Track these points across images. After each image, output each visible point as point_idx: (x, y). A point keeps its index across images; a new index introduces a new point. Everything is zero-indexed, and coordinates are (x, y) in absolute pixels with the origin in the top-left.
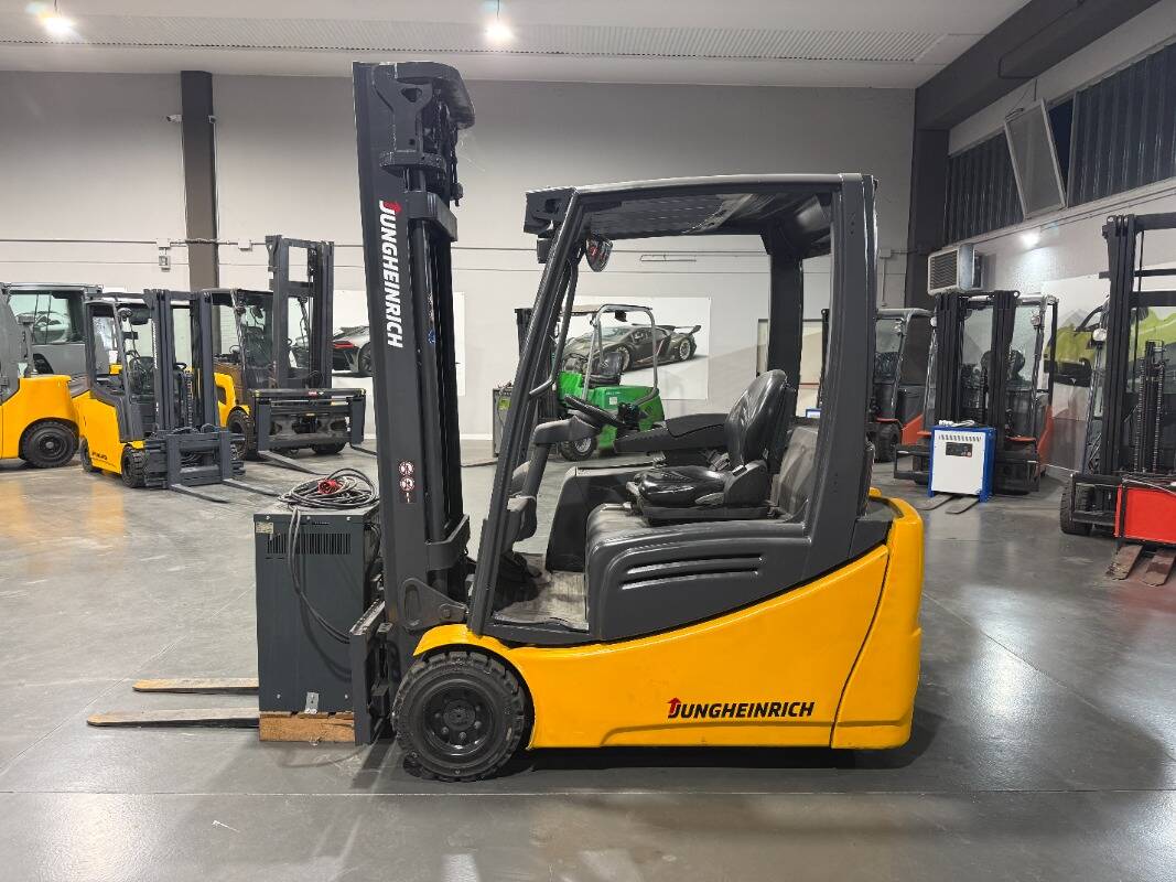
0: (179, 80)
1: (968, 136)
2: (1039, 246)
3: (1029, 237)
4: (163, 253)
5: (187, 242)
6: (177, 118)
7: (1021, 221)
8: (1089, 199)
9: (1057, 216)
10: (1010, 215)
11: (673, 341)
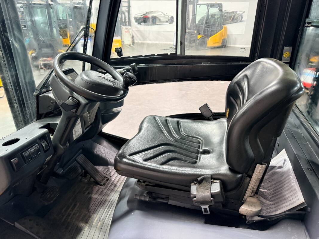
11: (236, 16)
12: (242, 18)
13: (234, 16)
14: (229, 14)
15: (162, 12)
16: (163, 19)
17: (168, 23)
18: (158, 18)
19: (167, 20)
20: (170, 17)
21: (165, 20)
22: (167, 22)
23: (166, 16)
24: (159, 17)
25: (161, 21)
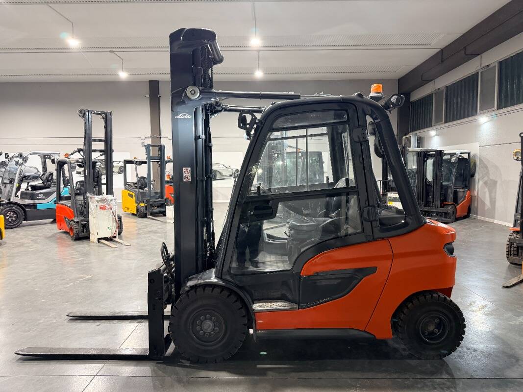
0: (148, 84)
1: (416, 96)
2: (436, 135)
3: (432, 133)
4: (142, 141)
5: (151, 137)
6: (148, 96)
7: (432, 126)
8: (450, 121)
9: (441, 126)
10: (428, 125)
15: (224, 165)
16: (225, 173)
17: (232, 178)
19: (231, 174)
20: (234, 170)
21: (228, 174)
22: (231, 176)
23: (229, 170)
24: (220, 171)
25: (223, 176)
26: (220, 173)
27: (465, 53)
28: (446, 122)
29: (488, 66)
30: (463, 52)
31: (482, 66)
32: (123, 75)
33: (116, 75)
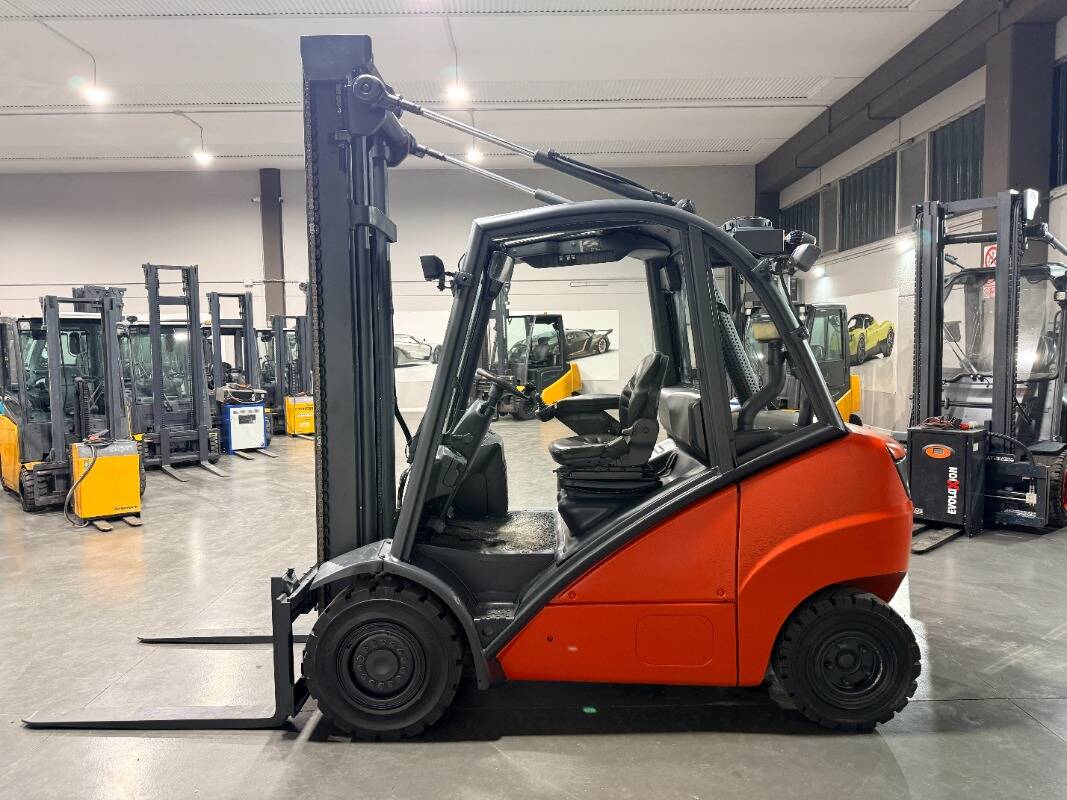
0: (259, 176)
1: (791, 197)
2: (825, 275)
3: (818, 270)
4: (247, 290)
5: (264, 282)
6: (258, 199)
8: (849, 248)
9: (832, 258)
11: (594, 340)
12: (608, 343)
13: (591, 339)
14: (578, 336)
15: (413, 338)
16: (415, 353)
17: (429, 363)
18: (402, 351)
19: (428, 355)
20: (434, 347)
21: (421, 355)
22: (427, 358)
23: (424, 346)
24: (405, 349)
25: (411, 358)
26: (405, 353)
27: (869, 114)
28: (842, 249)
29: (913, 140)
30: (865, 112)
31: (902, 140)
32: (203, 159)
33: (190, 157)
